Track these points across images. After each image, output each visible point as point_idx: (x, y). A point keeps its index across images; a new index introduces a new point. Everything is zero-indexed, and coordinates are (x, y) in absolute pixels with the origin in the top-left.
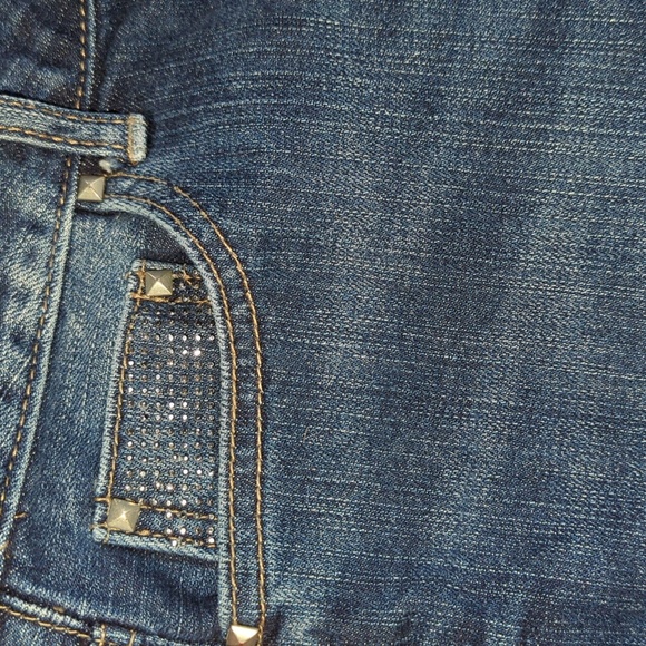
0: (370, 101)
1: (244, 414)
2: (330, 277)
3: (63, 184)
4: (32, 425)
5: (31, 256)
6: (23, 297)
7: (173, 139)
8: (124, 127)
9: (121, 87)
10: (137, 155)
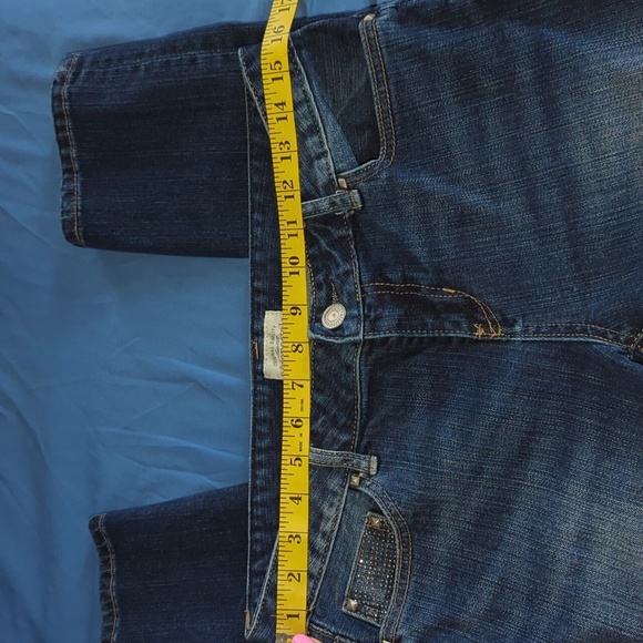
0: (456, 469)
1: (404, 568)
2: (438, 526)
3: (344, 478)
4: (325, 568)
5: (332, 505)
6: (328, 519)
7: (387, 469)
8: (370, 461)
9: (369, 444)
10: (373, 473)
